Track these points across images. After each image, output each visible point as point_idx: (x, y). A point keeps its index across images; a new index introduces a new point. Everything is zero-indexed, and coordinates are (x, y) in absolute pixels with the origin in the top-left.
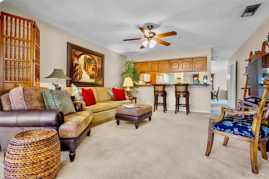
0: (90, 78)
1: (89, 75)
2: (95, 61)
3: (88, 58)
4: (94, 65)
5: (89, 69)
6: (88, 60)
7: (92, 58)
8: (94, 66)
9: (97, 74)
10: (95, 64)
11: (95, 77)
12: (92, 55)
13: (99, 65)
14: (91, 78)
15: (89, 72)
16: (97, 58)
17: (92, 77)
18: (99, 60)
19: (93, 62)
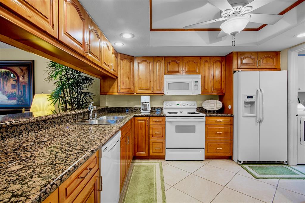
0: (7, 99)
1: (6, 95)
2: (16, 74)
3: (3, 72)
4: (14, 80)
5: (5, 87)
6: (3, 75)
7: (9, 71)
8: (14, 82)
9: (20, 92)
10: (16, 79)
11: (17, 97)
12: (10, 67)
13: (24, 78)
14: (9, 99)
15: (5, 92)
16: (20, 68)
17: (12, 97)
18: (24, 72)
19: (12, 75)
